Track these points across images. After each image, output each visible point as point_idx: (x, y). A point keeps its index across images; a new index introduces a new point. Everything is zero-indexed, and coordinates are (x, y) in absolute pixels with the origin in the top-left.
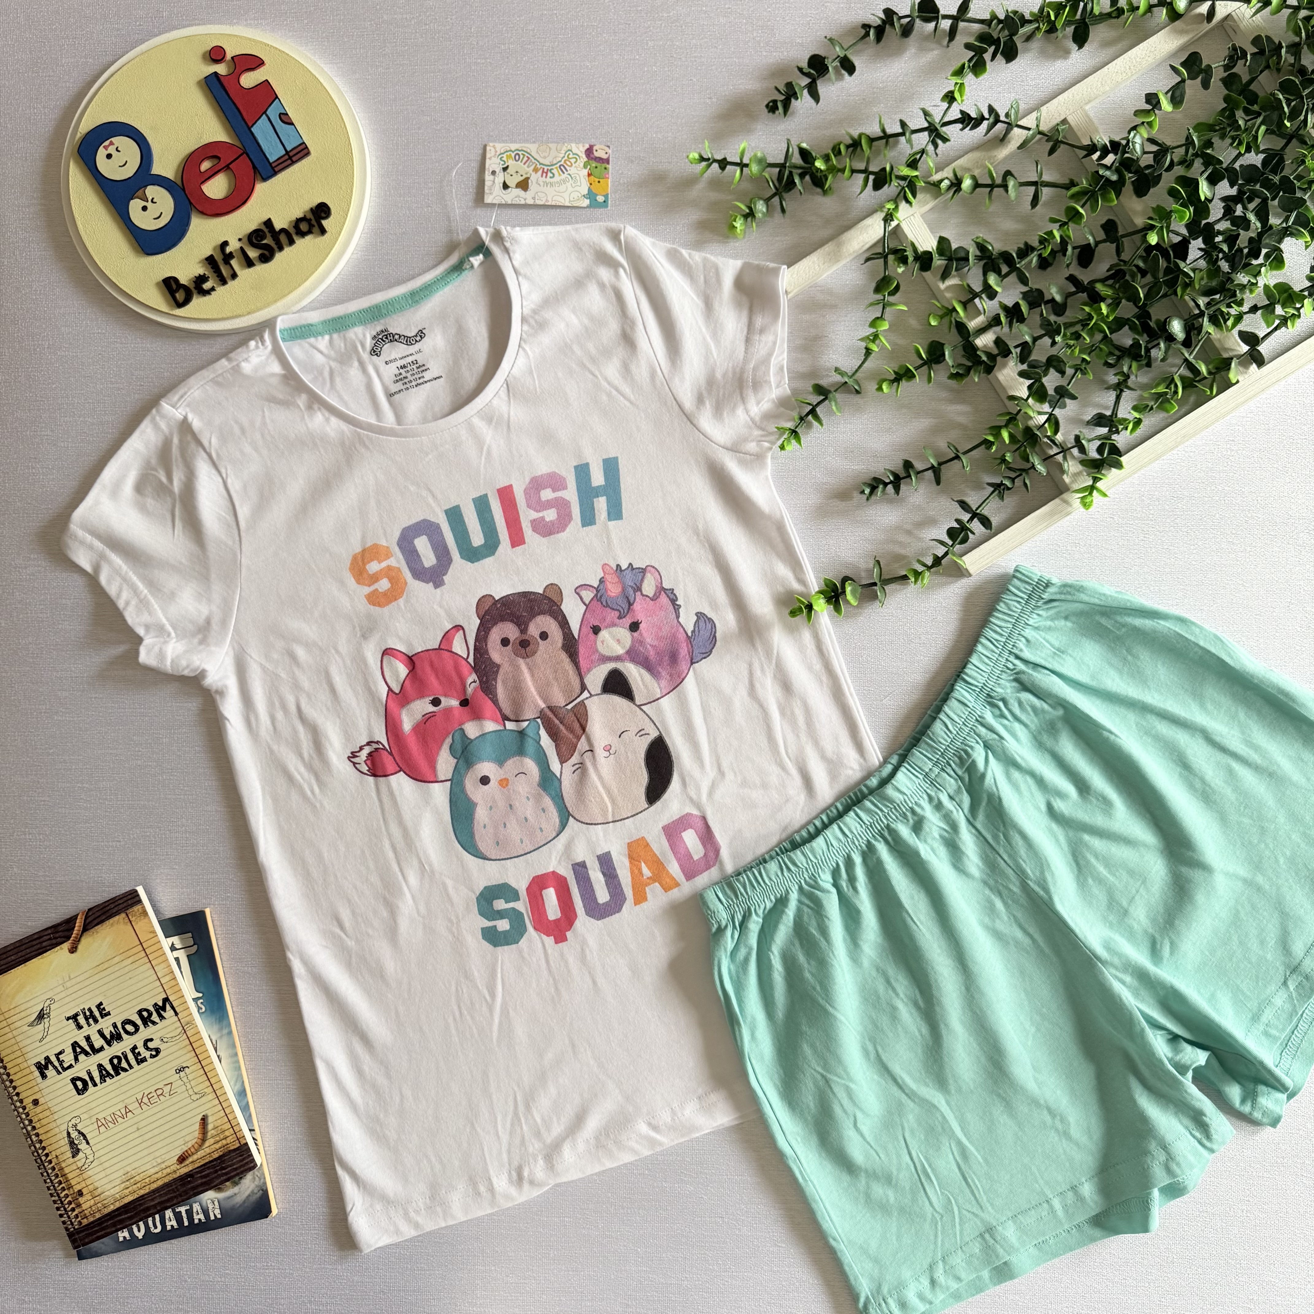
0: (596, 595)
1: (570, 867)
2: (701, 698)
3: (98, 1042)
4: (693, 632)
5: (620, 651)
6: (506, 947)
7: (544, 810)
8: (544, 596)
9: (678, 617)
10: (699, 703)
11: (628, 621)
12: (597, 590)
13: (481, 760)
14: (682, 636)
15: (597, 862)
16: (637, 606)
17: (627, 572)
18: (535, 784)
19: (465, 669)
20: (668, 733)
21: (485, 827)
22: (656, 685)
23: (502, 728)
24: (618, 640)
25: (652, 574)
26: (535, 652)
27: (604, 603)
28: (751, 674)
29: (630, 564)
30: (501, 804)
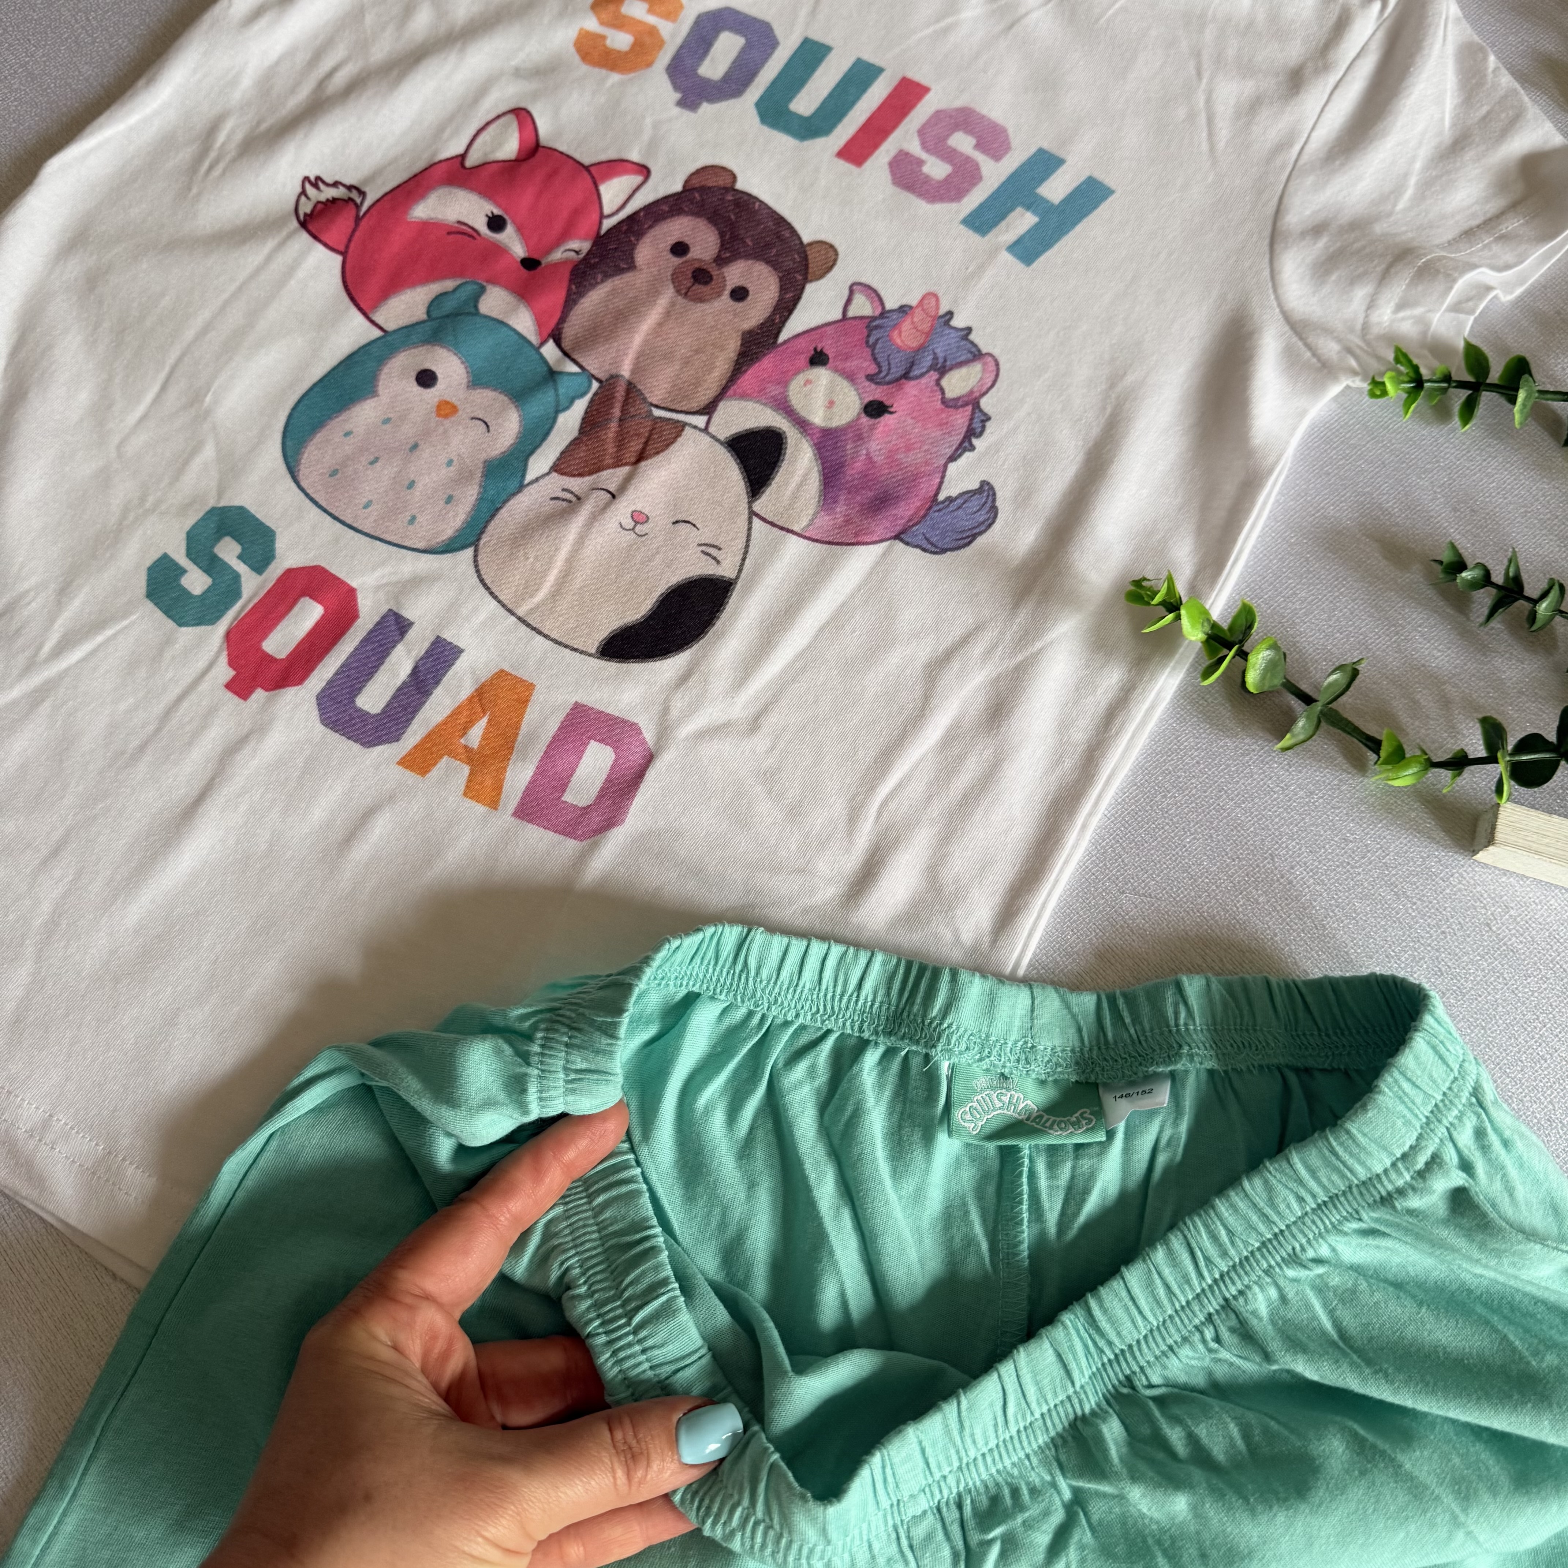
0: (873, 318)
1: (384, 609)
2: (852, 596)
4: (950, 500)
5: (818, 418)
6: (159, 614)
7: (449, 500)
8: (802, 250)
9: (953, 458)
10: (840, 599)
11: (876, 393)
12: (884, 313)
13: (456, 348)
14: (926, 488)
15: (426, 645)
16: (911, 388)
17: (953, 334)
18: (483, 456)
19: (587, 225)
20: (748, 590)
21: (347, 434)
22: (811, 512)
23: (534, 339)
24: (831, 403)
25: (984, 370)
26: (701, 300)
27: (872, 340)
28: (964, 641)
29: (969, 330)
30: (408, 431)
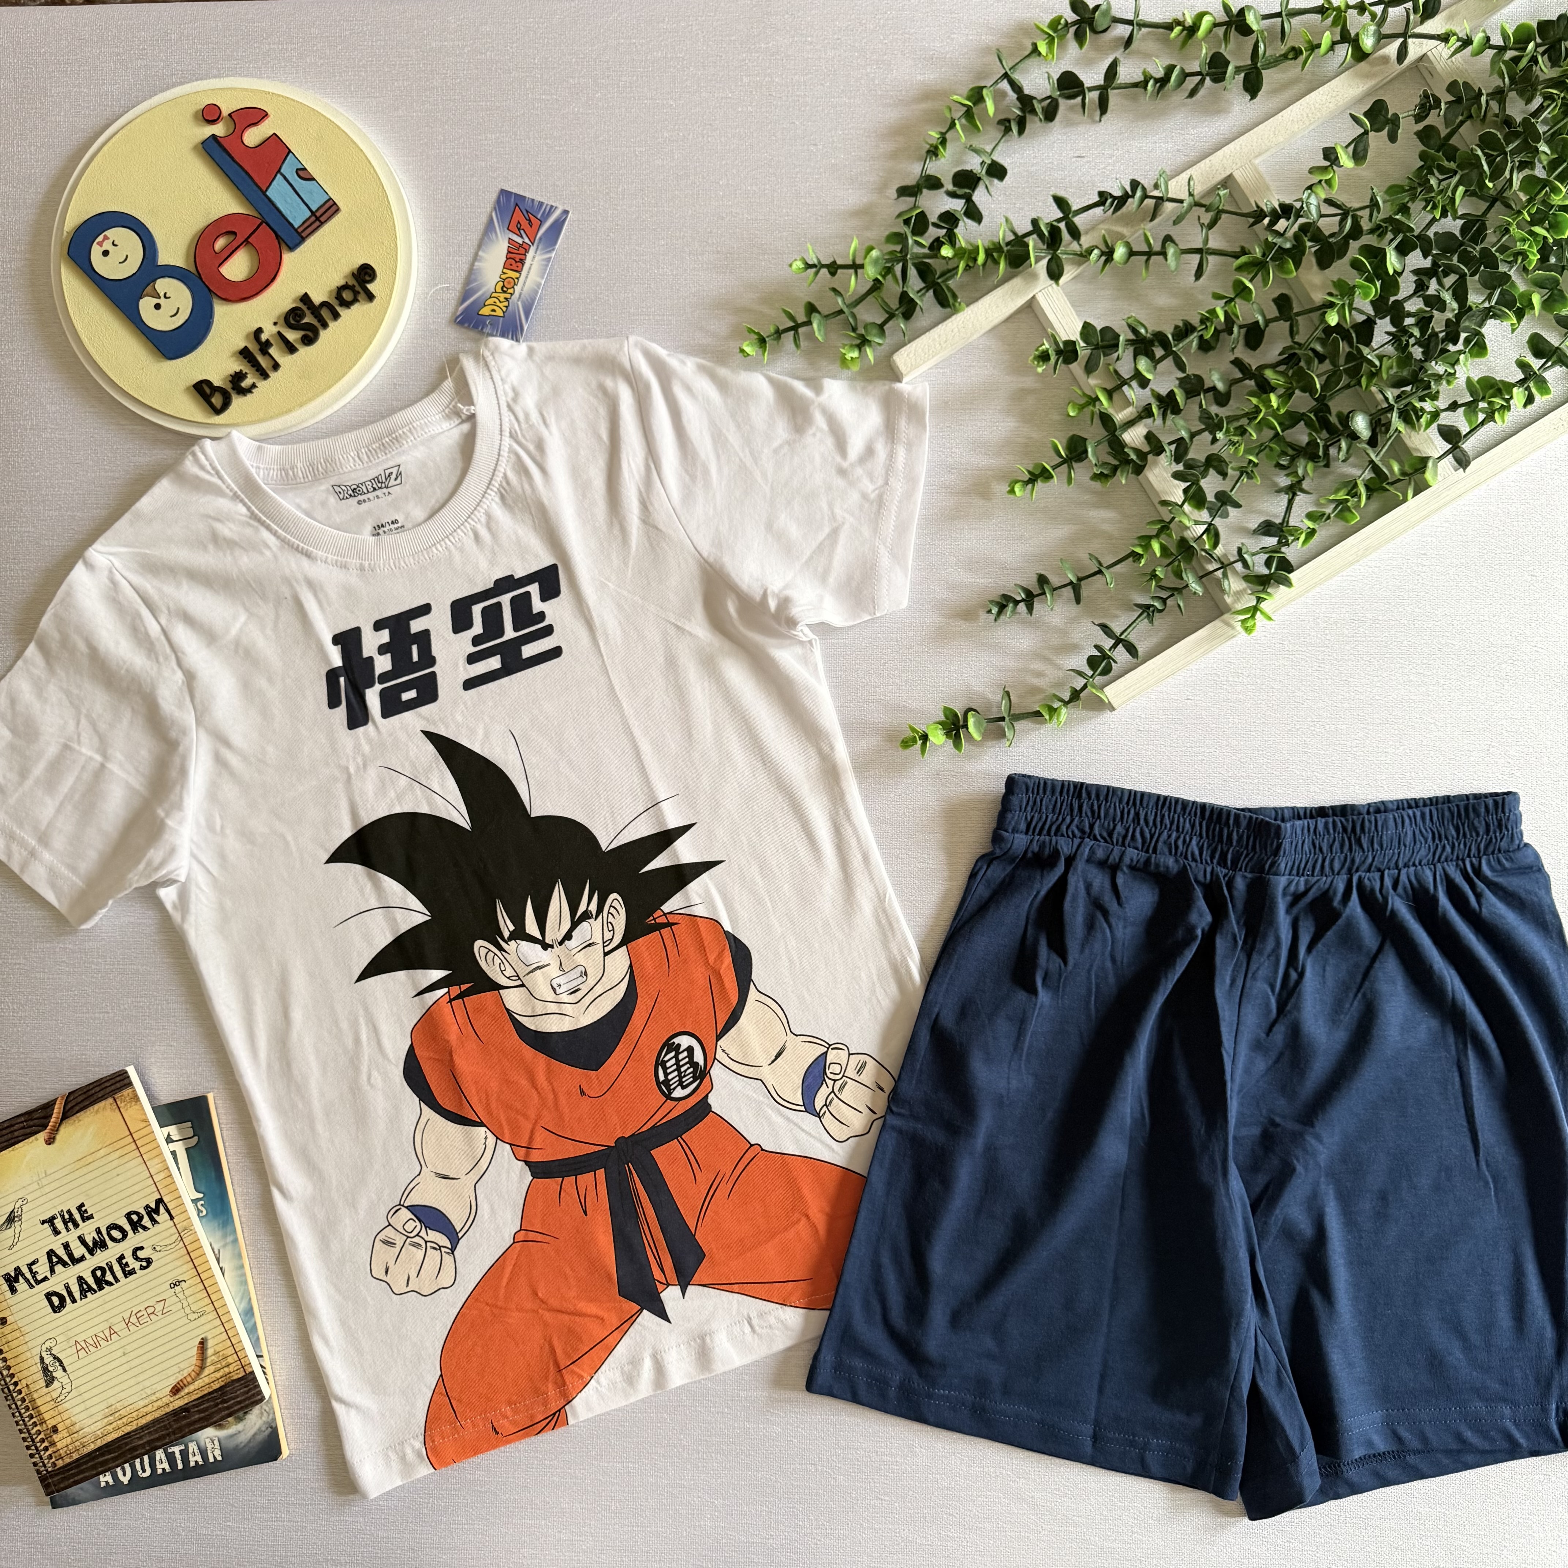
3: (78, 1250)
